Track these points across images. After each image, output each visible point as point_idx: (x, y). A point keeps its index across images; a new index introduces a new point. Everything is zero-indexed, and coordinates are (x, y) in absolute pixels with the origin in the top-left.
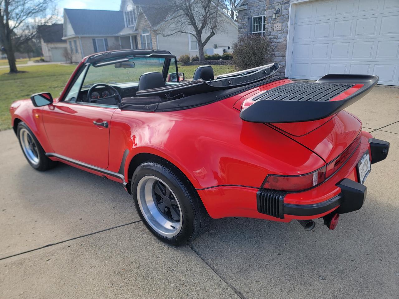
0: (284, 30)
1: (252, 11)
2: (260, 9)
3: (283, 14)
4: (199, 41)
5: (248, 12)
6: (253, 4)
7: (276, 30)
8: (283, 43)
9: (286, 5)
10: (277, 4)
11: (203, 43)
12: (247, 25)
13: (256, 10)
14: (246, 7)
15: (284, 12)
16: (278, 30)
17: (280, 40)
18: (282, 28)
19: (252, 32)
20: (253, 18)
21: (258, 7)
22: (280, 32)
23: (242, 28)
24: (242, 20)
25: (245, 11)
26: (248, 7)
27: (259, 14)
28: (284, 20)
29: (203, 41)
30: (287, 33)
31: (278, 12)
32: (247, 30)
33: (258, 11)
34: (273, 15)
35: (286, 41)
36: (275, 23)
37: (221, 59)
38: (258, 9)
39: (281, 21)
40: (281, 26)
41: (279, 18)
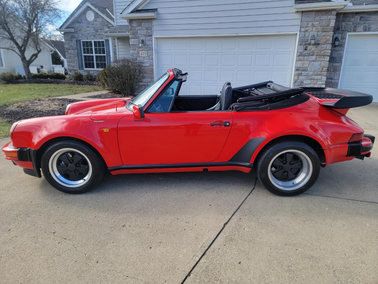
0: (149, 57)
1: (80, 35)
2: (89, 34)
3: (147, 44)
4: (23, 59)
5: (76, 35)
6: (81, 29)
7: (142, 56)
8: (150, 67)
9: (149, 37)
10: (141, 35)
11: (28, 61)
12: (75, 47)
13: (84, 34)
14: (73, 30)
15: (148, 43)
16: (144, 56)
17: (147, 65)
18: (148, 55)
19: (83, 55)
20: (82, 41)
21: (86, 32)
22: (147, 58)
23: (70, 49)
24: (69, 42)
25: (72, 34)
26: (75, 30)
27: (89, 38)
28: (149, 49)
29: (28, 59)
30: (153, 59)
31: (143, 42)
32: (76, 51)
33: (87, 36)
34: (140, 44)
35: (153, 66)
36: (140, 50)
37: (49, 79)
38: (86, 34)
39: (146, 49)
40: (146, 53)
41: (144, 47)
